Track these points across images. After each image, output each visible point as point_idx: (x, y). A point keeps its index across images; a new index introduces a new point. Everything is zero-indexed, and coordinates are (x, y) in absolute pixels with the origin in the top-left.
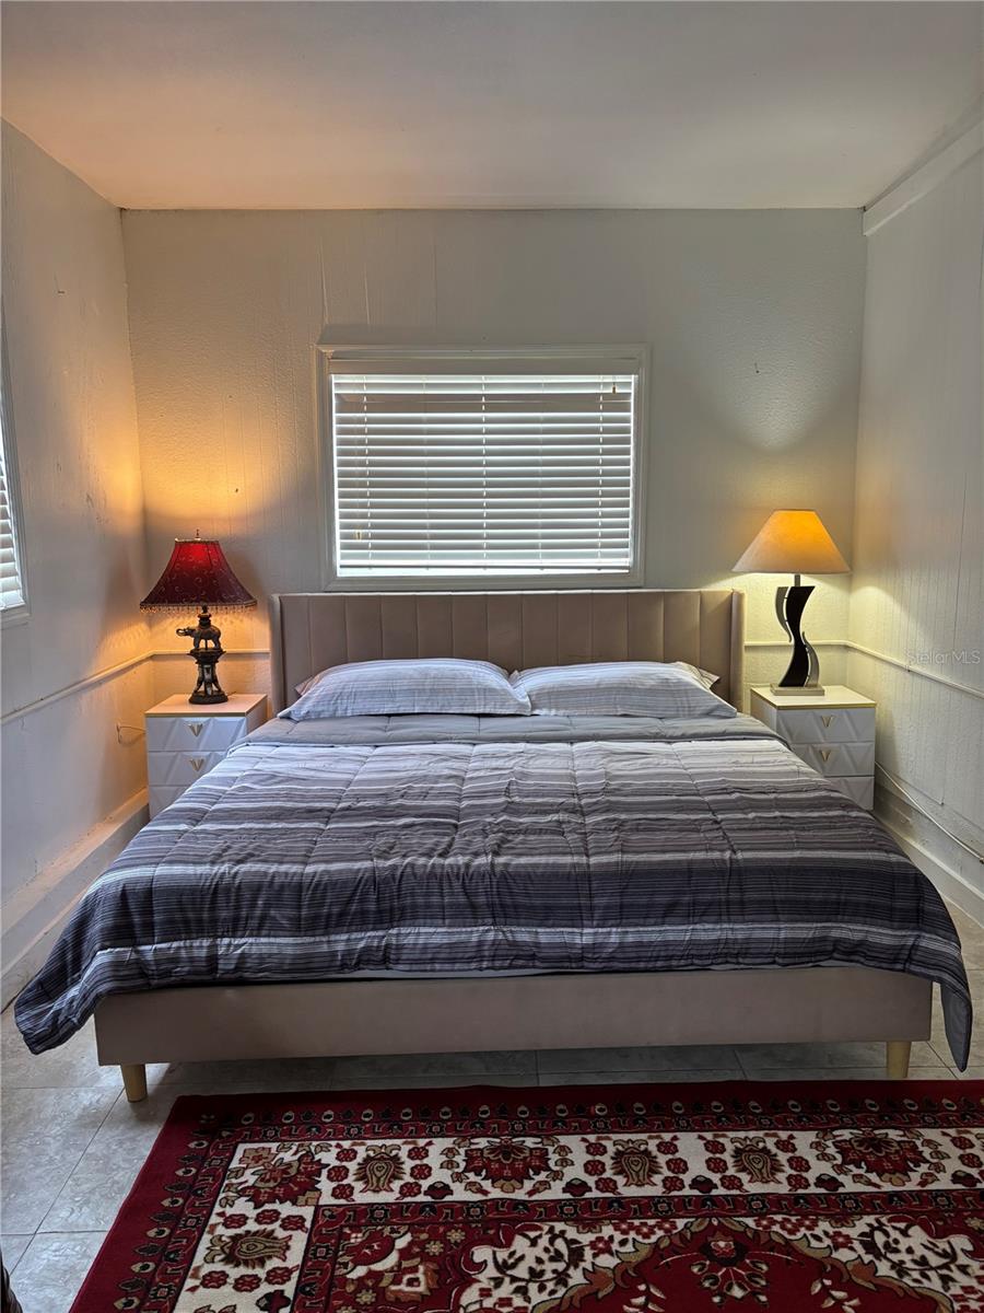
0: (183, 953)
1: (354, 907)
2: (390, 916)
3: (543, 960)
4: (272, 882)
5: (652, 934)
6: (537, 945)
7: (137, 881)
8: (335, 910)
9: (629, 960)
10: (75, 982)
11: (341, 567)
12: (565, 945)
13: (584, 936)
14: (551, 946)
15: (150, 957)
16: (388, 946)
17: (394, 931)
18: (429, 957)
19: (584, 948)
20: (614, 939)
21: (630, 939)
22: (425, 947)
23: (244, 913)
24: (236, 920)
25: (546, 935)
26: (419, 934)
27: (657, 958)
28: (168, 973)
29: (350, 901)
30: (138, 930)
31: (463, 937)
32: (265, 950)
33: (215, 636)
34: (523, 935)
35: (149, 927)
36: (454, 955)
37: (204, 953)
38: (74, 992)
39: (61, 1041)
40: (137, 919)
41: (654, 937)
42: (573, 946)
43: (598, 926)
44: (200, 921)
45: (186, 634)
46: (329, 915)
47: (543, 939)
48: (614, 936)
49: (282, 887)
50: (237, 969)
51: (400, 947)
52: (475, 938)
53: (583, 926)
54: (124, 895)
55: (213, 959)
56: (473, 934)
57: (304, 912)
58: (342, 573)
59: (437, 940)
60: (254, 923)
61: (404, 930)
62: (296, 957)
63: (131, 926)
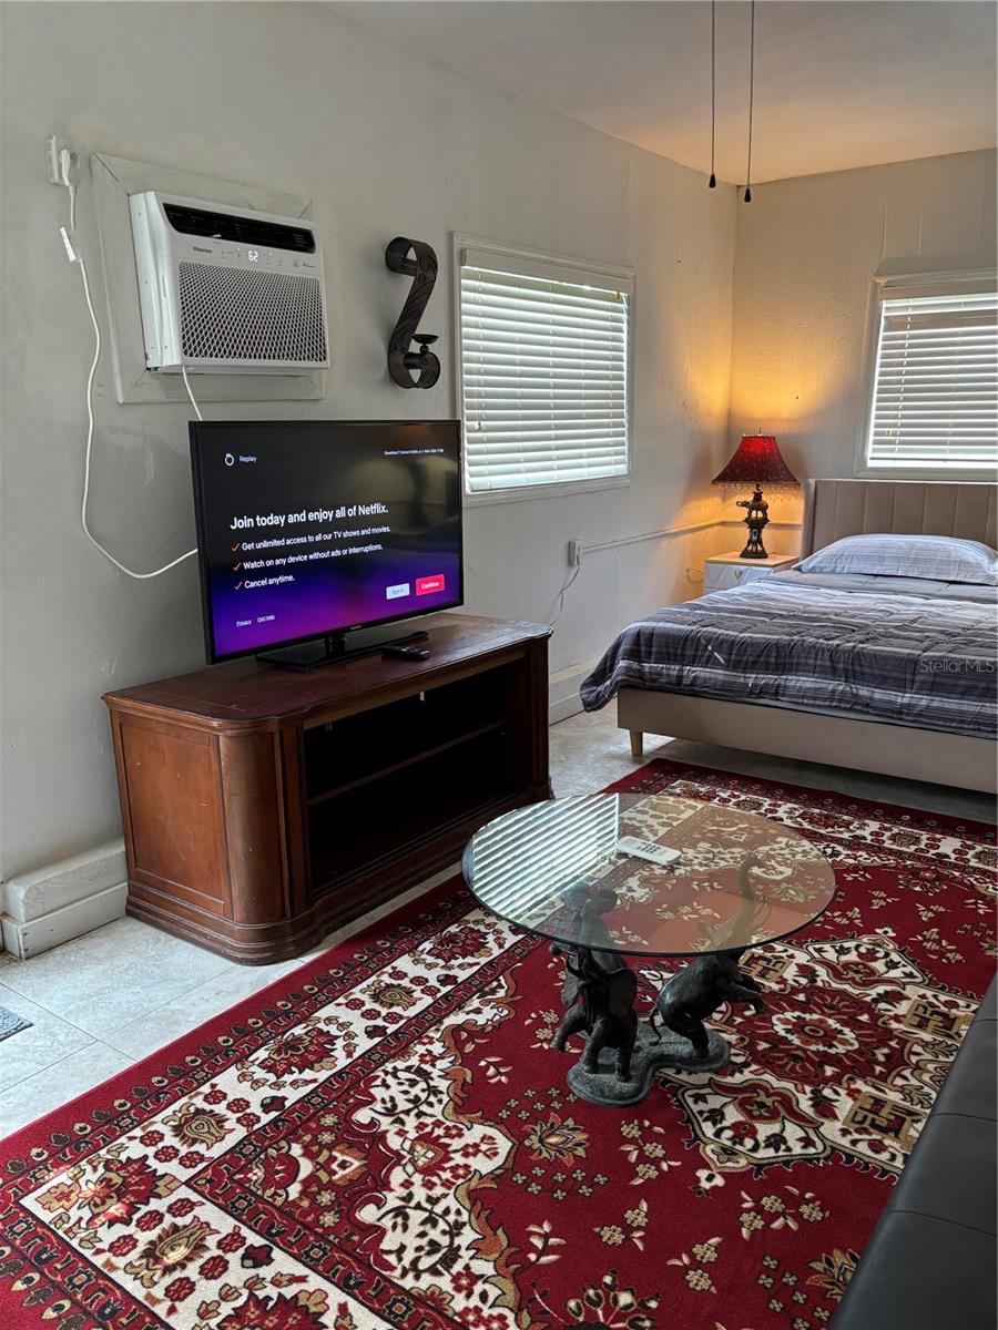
0: (665, 671)
1: (761, 660)
2: (783, 667)
3: (873, 708)
4: (717, 638)
5: (952, 704)
6: (871, 699)
7: (647, 628)
8: (751, 659)
9: (932, 718)
10: (610, 678)
11: (872, 459)
12: (889, 702)
13: (903, 698)
14: (881, 700)
15: (647, 669)
16: (779, 686)
17: (784, 677)
18: (802, 694)
19: (902, 705)
20: (924, 703)
21: (935, 704)
22: (801, 688)
23: (699, 654)
24: (695, 656)
25: (879, 694)
26: (798, 680)
27: (953, 721)
28: (655, 680)
29: (760, 656)
30: (643, 655)
31: (823, 685)
32: (707, 675)
33: (764, 508)
34: (864, 692)
35: (649, 654)
36: (815, 694)
37: (675, 673)
38: (608, 682)
39: (600, 707)
40: (643, 649)
41: (953, 706)
42: (895, 703)
43: (915, 693)
44: (676, 654)
45: (743, 505)
46: (747, 661)
47: (877, 696)
48: (924, 701)
49: (723, 641)
50: (692, 684)
51: (786, 687)
52: (831, 688)
53: (905, 692)
54: (638, 634)
55: (680, 677)
56: (830, 685)
57: (733, 657)
58: (870, 464)
59: (808, 685)
60: (704, 659)
61: (790, 677)
62: (724, 682)
63: (640, 651)
